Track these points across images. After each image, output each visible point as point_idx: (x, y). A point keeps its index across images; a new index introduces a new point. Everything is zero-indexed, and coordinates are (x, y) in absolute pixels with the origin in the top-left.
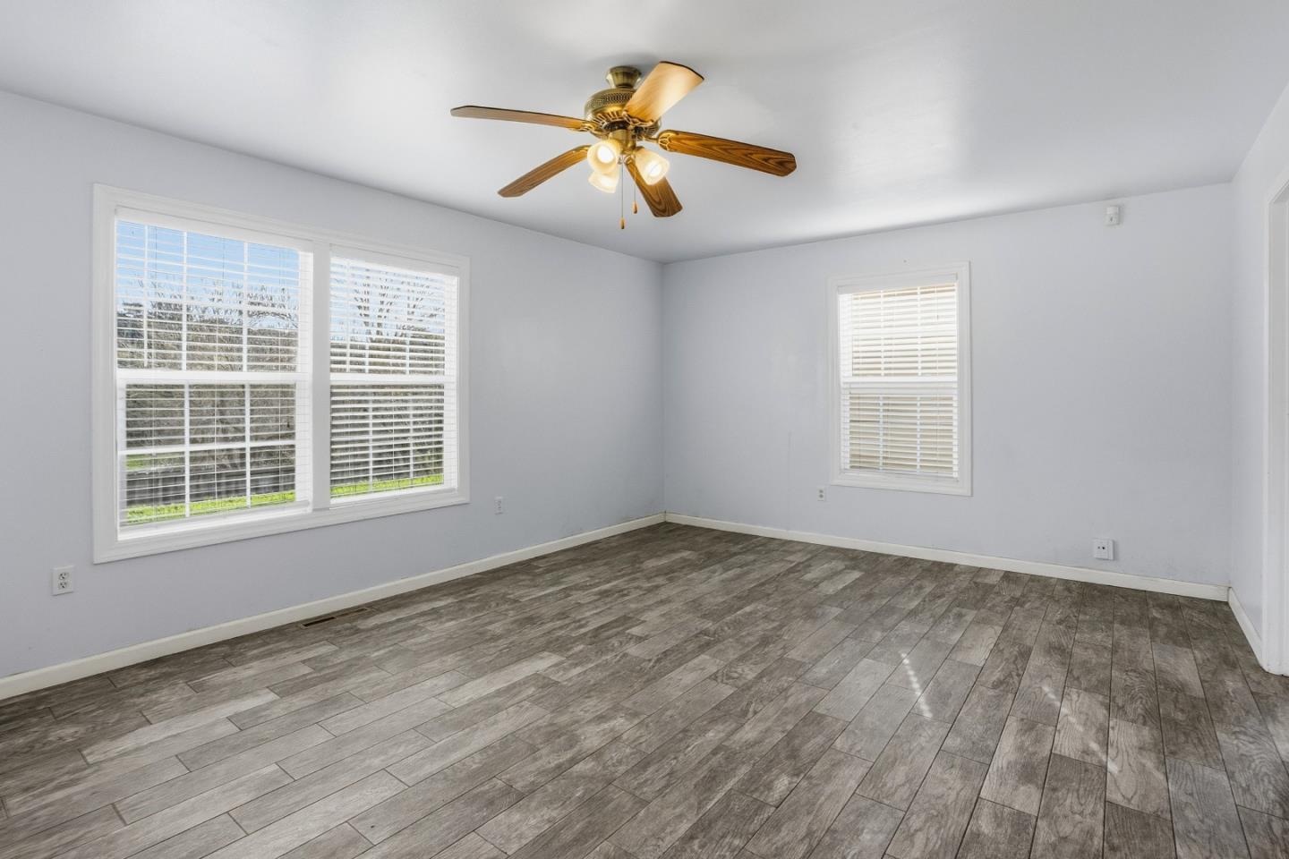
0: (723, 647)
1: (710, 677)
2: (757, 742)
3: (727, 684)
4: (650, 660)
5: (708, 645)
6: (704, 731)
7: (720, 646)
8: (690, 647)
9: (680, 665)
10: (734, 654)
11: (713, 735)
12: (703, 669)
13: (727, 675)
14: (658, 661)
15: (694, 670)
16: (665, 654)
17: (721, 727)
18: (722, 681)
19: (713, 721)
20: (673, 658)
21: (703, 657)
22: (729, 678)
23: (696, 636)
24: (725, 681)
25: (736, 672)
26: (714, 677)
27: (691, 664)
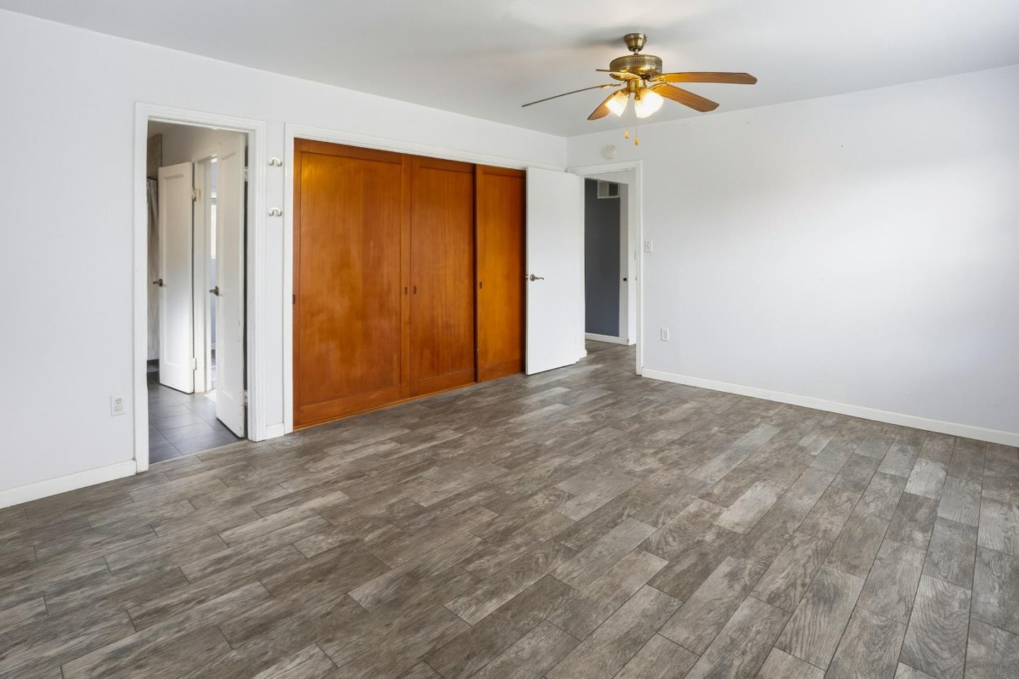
0: (555, 529)
1: (574, 496)
2: (554, 457)
3: (562, 491)
4: (629, 516)
5: (569, 534)
6: (583, 463)
7: (556, 530)
8: (587, 532)
9: (599, 510)
10: (545, 519)
11: (579, 461)
12: (579, 504)
13: (559, 498)
14: (621, 515)
15: (588, 504)
16: (615, 524)
17: (573, 464)
18: (565, 493)
19: (577, 468)
20: (607, 519)
21: (576, 518)
22: (558, 496)
23: (581, 548)
24: (562, 493)
25: (551, 500)
26: (570, 497)
27: (589, 510)
